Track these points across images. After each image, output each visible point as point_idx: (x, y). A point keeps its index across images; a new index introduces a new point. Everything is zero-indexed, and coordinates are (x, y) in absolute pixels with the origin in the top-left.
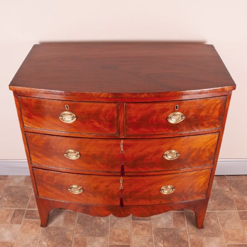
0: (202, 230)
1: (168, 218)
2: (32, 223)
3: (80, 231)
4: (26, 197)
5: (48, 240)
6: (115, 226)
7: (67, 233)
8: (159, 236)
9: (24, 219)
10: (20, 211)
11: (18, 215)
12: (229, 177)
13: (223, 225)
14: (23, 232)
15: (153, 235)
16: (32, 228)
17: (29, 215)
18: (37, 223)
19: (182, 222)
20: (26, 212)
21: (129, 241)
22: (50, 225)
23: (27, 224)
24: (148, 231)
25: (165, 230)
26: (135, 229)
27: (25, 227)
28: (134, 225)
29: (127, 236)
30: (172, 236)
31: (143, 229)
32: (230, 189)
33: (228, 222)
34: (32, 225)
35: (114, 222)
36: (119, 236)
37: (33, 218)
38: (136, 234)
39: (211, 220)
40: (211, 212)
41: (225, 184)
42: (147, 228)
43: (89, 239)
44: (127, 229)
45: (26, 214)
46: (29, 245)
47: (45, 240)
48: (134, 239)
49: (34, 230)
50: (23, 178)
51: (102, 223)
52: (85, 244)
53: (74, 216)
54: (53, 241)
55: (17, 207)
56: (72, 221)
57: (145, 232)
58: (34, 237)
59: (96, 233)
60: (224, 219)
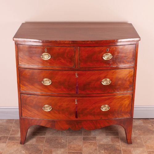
0: (131, 145)
1: (107, 139)
2: (14, 142)
3: (48, 146)
4: (8, 130)
5: (26, 151)
6: (72, 143)
7: (39, 147)
8: (101, 148)
9: (8, 140)
10: (4, 137)
11: (3, 139)
12: (152, 120)
13: (145, 142)
14: (8, 147)
15: (97, 147)
16: (14, 145)
17: (12, 139)
18: (17, 143)
19: (118, 141)
20: (9, 137)
21: (81, 150)
22: (27, 143)
23: (10, 143)
24: (94, 145)
25: (106, 145)
26: (85, 144)
27: (9, 144)
28: (84, 143)
29: (80, 148)
30: (110, 147)
31: (91, 145)
32: (152, 125)
33: (149, 141)
34: (14, 143)
35: (70, 141)
36: (74, 148)
37: (14, 140)
38: (86, 147)
39: (137, 140)
40: (138, 137)
41: (149, 123)
42: (93, 144)
43: (53, 149)
44: (80, 144)
45: (9, 138)
46: (13, 153)
47: (24, 150)
48: (84, 149)
49: (15, 146)
50: (5, 121)
51: (62, 142)
52: (51, 152)
53: (43, 139)
54: (29, 151)
55: (2, 135)
56: (42, 142)
57: (92, 146)
58: (16, 149)
59: (59, 147)
60: (147, 140)
